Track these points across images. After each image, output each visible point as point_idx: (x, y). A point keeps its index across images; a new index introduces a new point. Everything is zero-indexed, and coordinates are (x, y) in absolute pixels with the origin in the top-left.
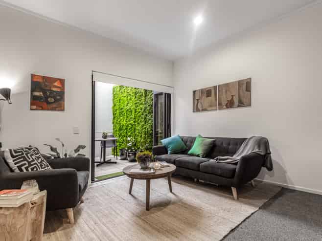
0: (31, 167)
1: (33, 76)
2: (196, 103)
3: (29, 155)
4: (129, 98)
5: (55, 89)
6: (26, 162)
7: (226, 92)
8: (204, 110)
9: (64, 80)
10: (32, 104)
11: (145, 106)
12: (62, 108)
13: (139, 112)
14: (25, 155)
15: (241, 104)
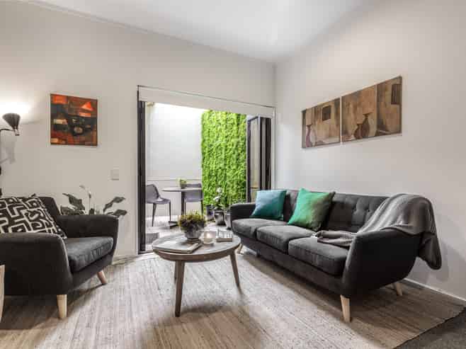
0: (13, 226)
1: (53, 96)
2: (307, 133)
3: (15, 209)
4: (219, 128)
5: (83, 115)
6: (6, 219)
7: (355, 107)
8: (320, 144)
9: (96, 101)
10: (53, 136)
11: (237, 140)
12: (94, 142)
13: (231, 150)
14: (7, 208)
15: (382, 130)
